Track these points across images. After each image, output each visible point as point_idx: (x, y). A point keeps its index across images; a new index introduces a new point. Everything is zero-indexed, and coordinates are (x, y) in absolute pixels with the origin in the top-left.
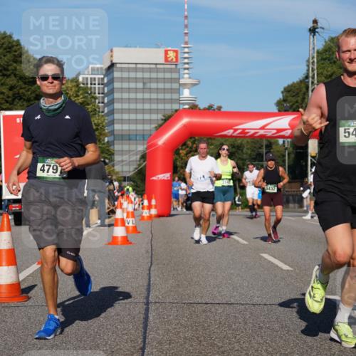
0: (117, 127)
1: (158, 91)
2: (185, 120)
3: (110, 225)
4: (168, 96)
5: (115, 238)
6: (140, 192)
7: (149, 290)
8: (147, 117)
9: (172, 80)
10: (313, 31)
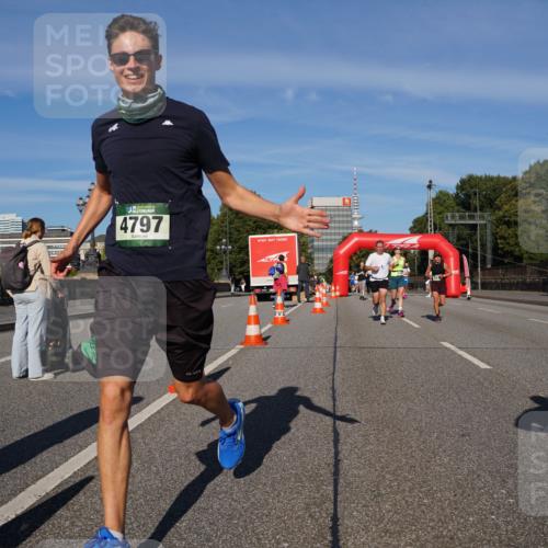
0: (316, 243)
1: (339, 222)
2: (356, 239)
3: (312, 302)
4: (345, 225)
5: (315, 309)
6: (329, 282)
7: (336, 340)
8: (333, 237)
9: (347, 216)
10: (429, 187)
